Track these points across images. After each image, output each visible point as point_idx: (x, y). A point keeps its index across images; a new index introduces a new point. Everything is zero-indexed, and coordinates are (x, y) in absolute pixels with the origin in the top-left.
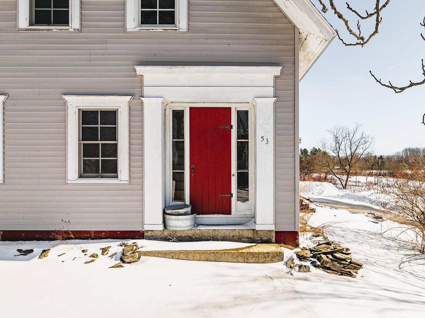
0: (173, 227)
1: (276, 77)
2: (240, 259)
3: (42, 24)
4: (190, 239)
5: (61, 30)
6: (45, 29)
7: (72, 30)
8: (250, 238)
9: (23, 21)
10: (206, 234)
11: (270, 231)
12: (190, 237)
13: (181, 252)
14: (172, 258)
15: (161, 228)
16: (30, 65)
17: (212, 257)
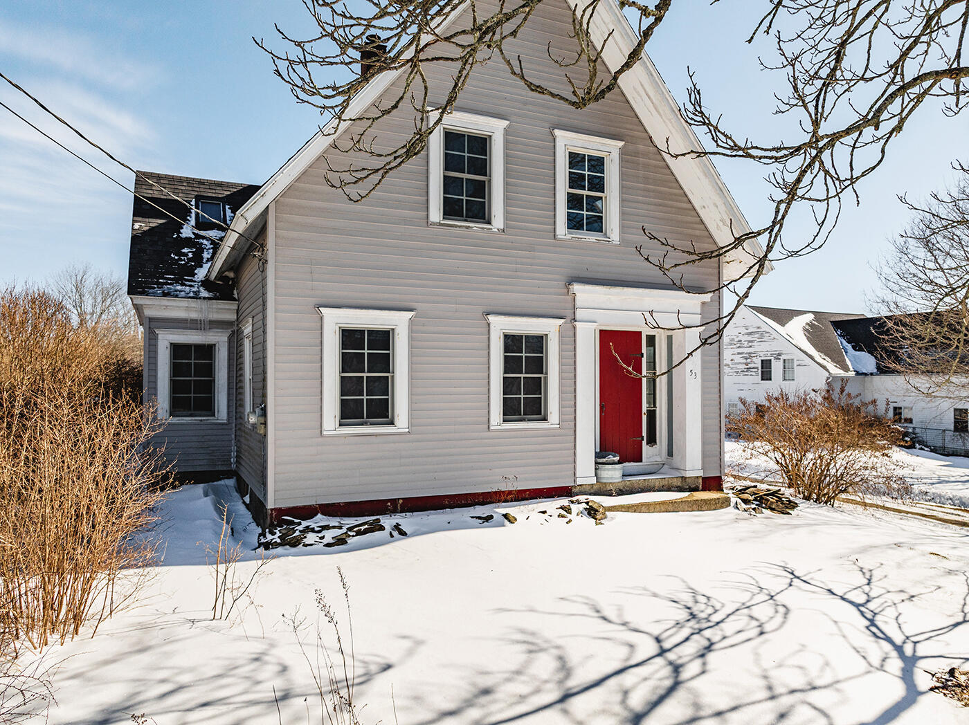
0: (604, 478)
1: (703, 303)
2: (695, 507)
3: (456, 218)
4: (621, 493)
5: (483, 228)
6: (464, 226)
7: (496, 230)
8: (679, 486)
9: (436, 214)
10: (636, 486)
11: (697, 477)
12: (620, 490)
13: (643, 505)
14: (635, 512)
15: (594, 481)
16: (444, 272)
17: (670, 508)
